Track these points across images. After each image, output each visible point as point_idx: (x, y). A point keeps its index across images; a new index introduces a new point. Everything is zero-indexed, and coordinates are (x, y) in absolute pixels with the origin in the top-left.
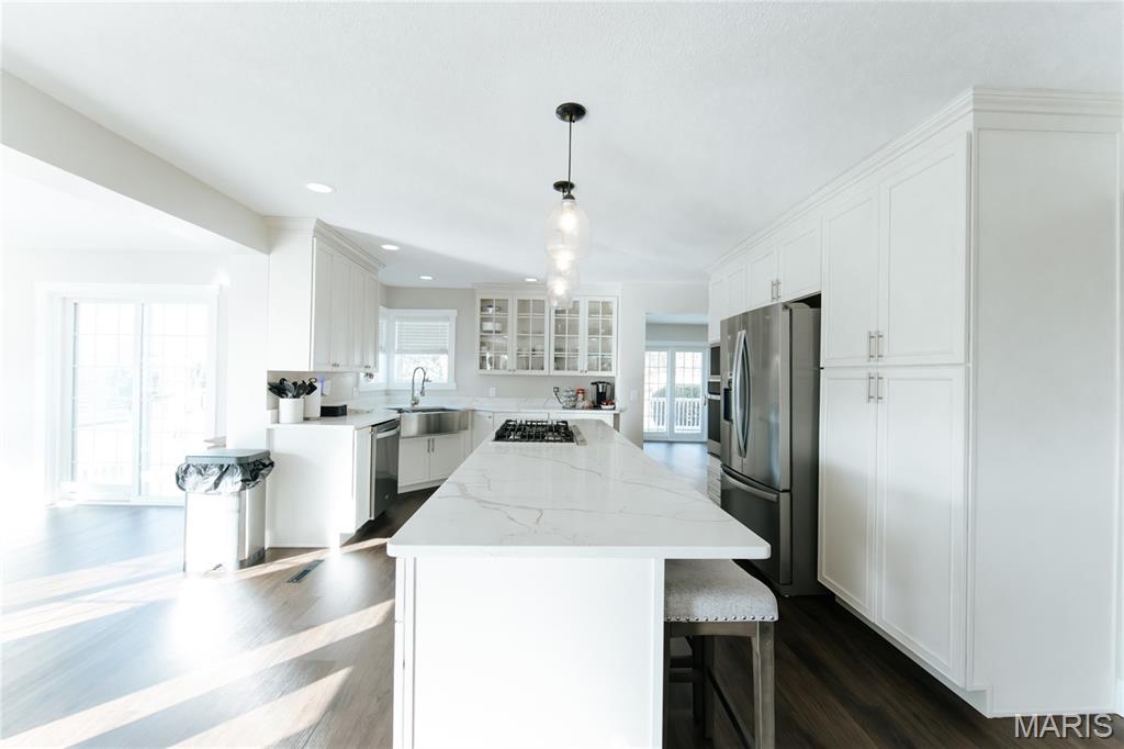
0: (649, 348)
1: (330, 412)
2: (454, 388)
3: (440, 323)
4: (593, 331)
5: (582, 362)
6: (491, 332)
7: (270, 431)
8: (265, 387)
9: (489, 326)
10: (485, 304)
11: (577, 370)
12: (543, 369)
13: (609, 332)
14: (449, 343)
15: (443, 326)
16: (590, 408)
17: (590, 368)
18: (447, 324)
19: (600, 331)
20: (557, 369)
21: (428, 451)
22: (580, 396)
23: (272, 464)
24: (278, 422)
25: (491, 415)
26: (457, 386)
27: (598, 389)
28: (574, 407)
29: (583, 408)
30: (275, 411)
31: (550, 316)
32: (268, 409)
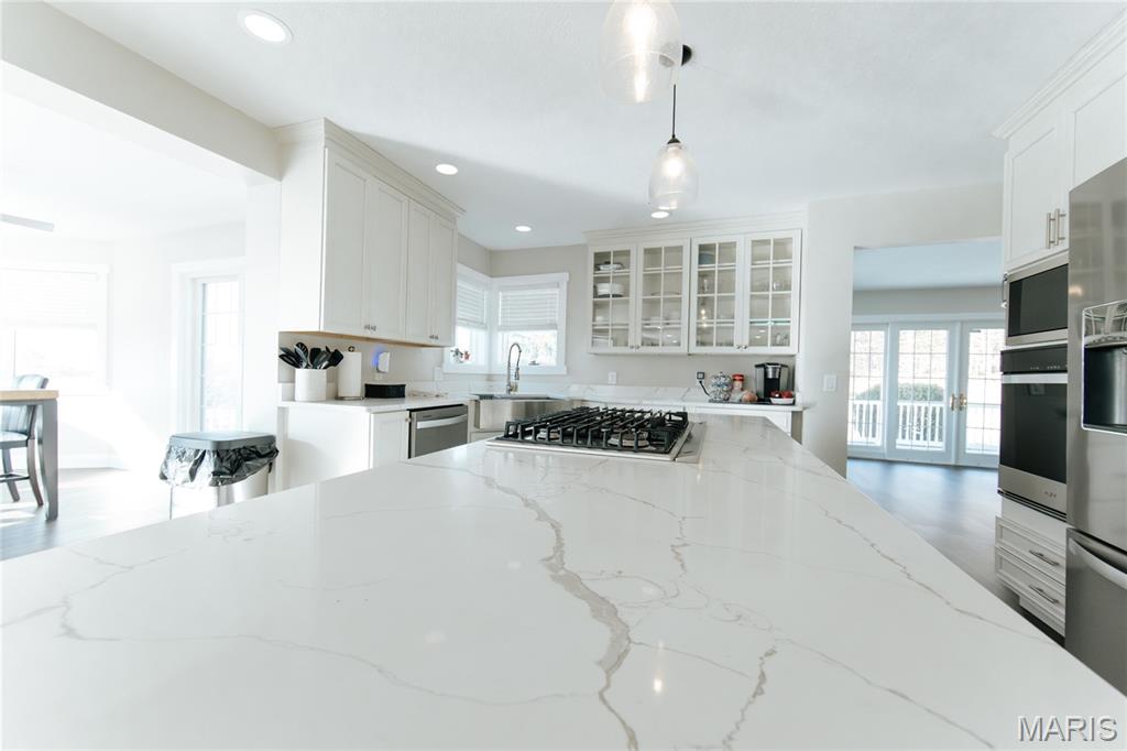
2: (565, 373)
3: (549, 291)
4: (758, 286)
5: (741, 334)
6: (608, 296)
7: (283, 411)
8: (276, 352)
9: (604, 289)
10: (601, 259)
11: (732, 345)
13: (786, 287)
14: (559, 315)
15: (551, 294)
16: (752, 402)
17: (753, 343)
18: (557, 291)
19: (773, 289)
20: (701, 343)
22: (738, 384)
23: (277, 451)
24: (294, 400)
26: (568, 371)
27: (766, 374)
28: (726, 400)
29: (740, 402)
30: (290, 385)
31: (690, 267)
32: (279, 382)
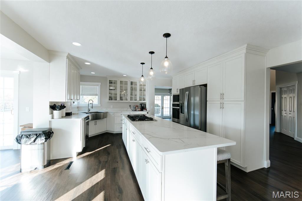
0: (156, 95)
1: (68, 115)
4: (141, 90)
5: (138, 99)
6: (112, 90)
7: (50, 121)
8: (49, 107)
10: (111, 82)
11: (136, 100)
12: (127, 100)
13: (144, 90)
14: (98, 92)
15: (96, 87)
16: (140, 111)
17: (140, 100)
18: (98, 87)
19: (142, 90)
20: (131, 100)
21: (95, 125)
23: (53, 132)
24: (53, 118)
25: (113, 113)
26: (101, 105)
27: (142, 106)
28: (135, 111)
29: (138, 111)
30: (52, 115)
31: (129, 86)
32: (50, 114)
